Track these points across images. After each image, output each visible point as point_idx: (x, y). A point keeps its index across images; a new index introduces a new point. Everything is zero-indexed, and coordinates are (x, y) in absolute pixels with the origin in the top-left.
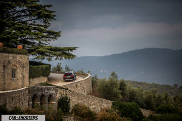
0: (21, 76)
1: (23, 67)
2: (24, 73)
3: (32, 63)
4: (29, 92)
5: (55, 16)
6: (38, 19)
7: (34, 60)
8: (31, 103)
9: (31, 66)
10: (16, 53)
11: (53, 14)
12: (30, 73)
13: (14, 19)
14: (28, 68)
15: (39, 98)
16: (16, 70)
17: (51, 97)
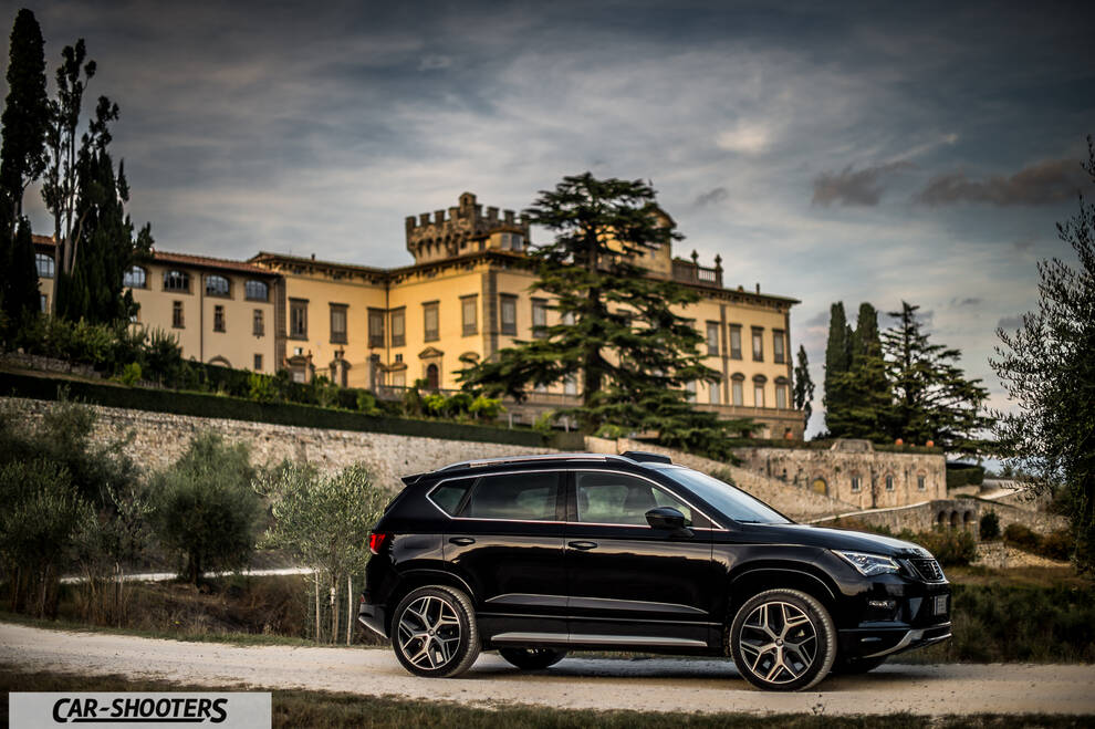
0: (932, 485)
1: (936, 472)
2: (938, 482)
3: (950, 466)
4: (933, 507)
5: (987, 394)
6: (964, 399)
7: (960, 461)
8: (936, 523)
9: (950, 470)
10: (925, 453)
11: (984, 392)
12: (948, 480)
13: (930, 403)
14: (944, 473)
15: (949, 516)
16: (924, 477)
17: (967, 516)
